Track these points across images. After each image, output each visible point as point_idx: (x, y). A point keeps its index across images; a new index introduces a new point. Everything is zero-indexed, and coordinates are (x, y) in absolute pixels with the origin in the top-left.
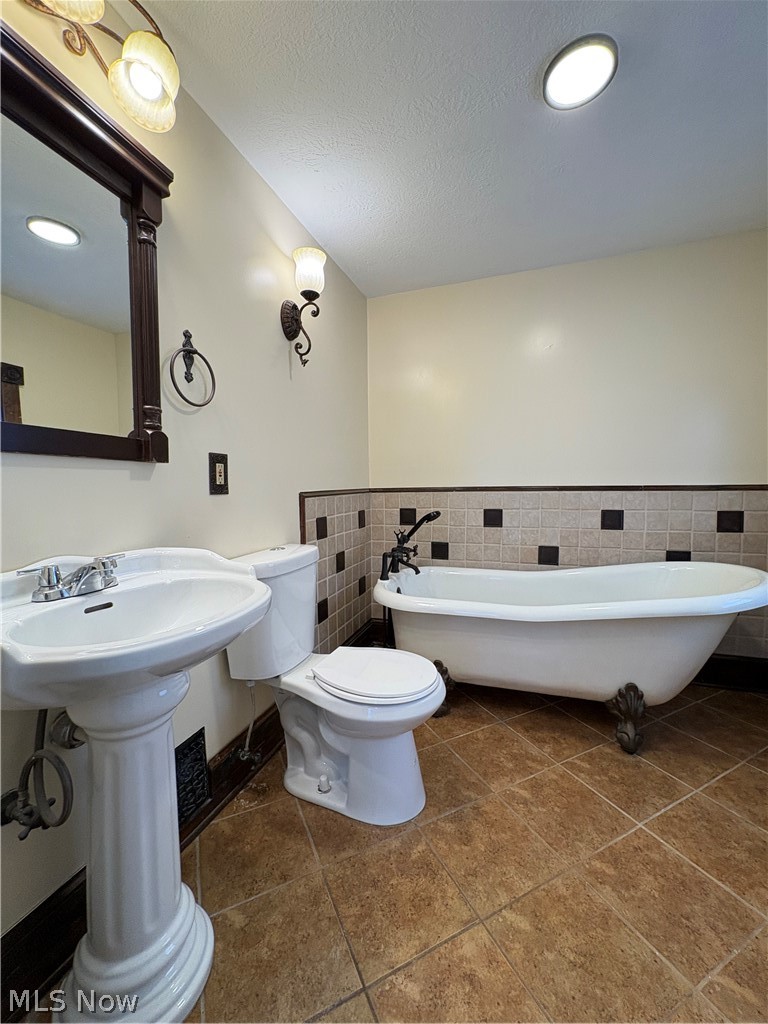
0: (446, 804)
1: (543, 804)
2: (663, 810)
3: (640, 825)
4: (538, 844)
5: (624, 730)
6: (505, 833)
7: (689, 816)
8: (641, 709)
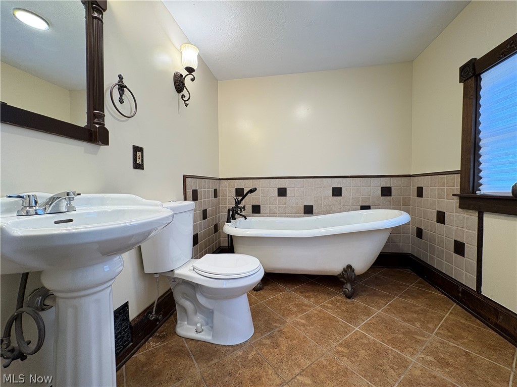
0: (265, 330)
1: (312, 325)
2: (366, 321)
3: (357, 329)
4: (311, 343)
5: (346, 287)
6: (295, 340)
7: (377, 322)
8: (354, 276)
